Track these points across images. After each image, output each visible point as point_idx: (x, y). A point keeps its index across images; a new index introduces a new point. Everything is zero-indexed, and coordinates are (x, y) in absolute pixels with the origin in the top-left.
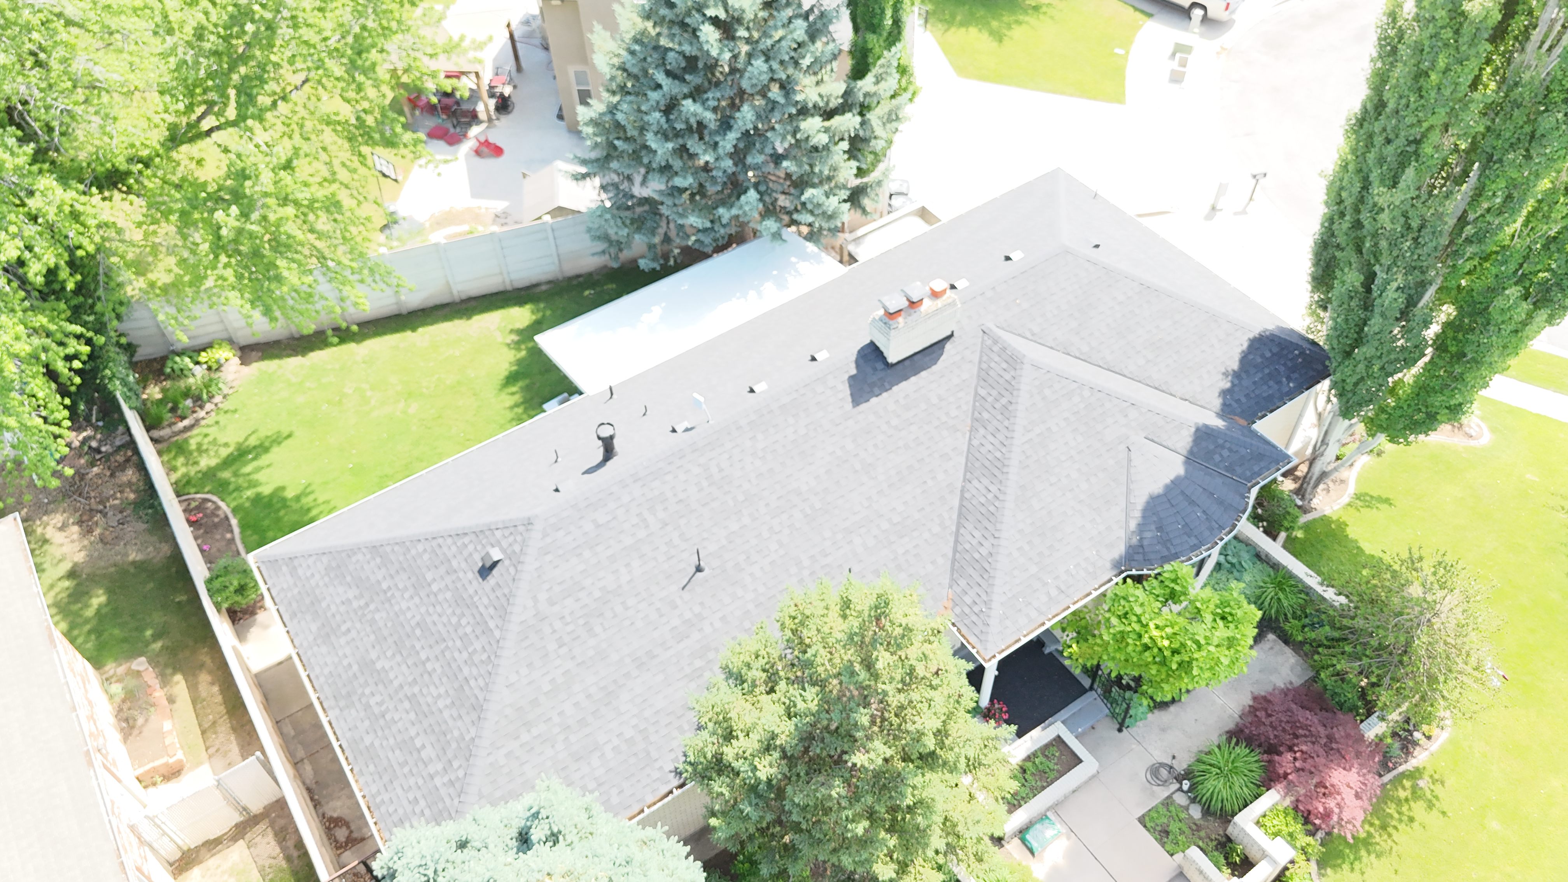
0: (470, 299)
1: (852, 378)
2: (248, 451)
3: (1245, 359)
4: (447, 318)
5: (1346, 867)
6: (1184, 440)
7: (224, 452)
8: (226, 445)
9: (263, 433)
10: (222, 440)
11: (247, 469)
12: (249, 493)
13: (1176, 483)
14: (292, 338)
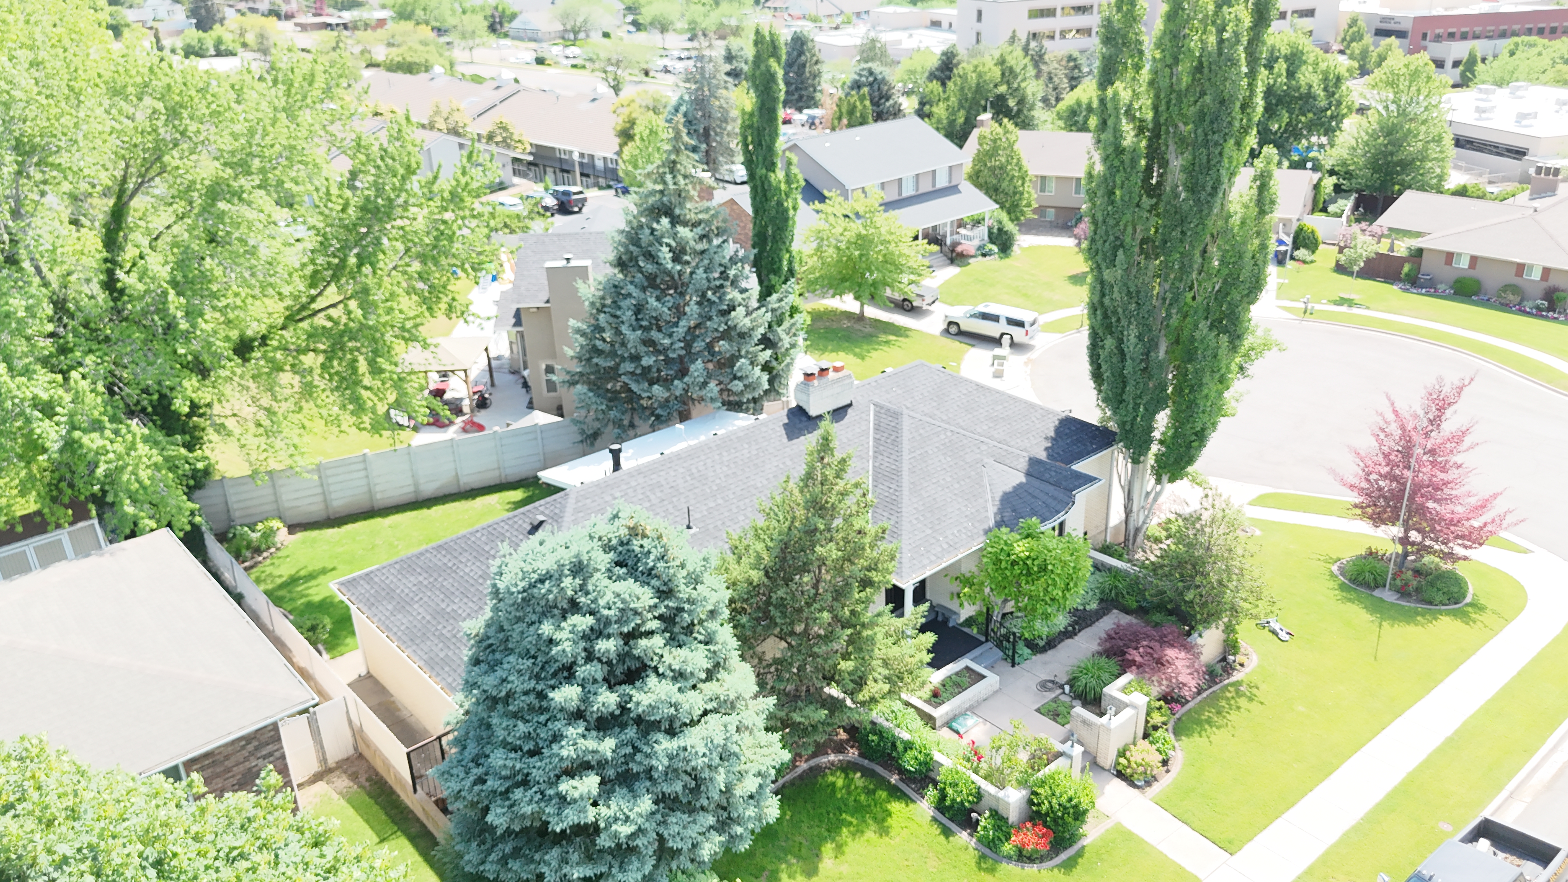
0: (472, 490)
1: (785, 425)
2: (300, 578)
3: (1057, 430)
4: (453, 500)
5: (1196, 735)
6: (1023, 464)
7: (279, 581)
8: (280, 576)
9: (310, 568)
10: (276, 572)
11: (299, 589)
12: (303, 600)
13: (1020, 486)
14: (329, 519)
